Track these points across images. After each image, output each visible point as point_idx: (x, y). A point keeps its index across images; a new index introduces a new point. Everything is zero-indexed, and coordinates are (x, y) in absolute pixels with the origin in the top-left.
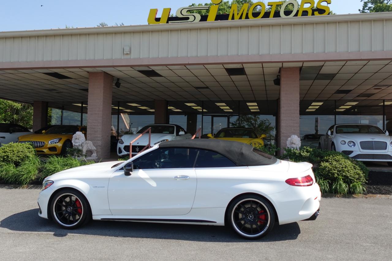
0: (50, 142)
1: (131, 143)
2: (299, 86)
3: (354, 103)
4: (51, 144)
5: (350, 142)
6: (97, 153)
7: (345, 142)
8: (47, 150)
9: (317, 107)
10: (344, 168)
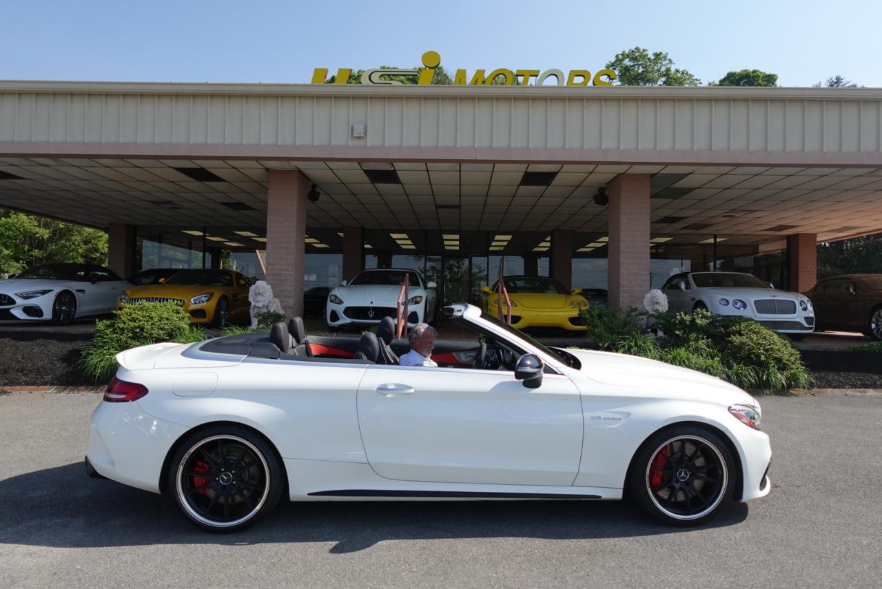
0: (194, 300)
2: (648, 209)
4: (195, 303)
5: (735, 302)
7: (727, 301)
10: (772, 346)
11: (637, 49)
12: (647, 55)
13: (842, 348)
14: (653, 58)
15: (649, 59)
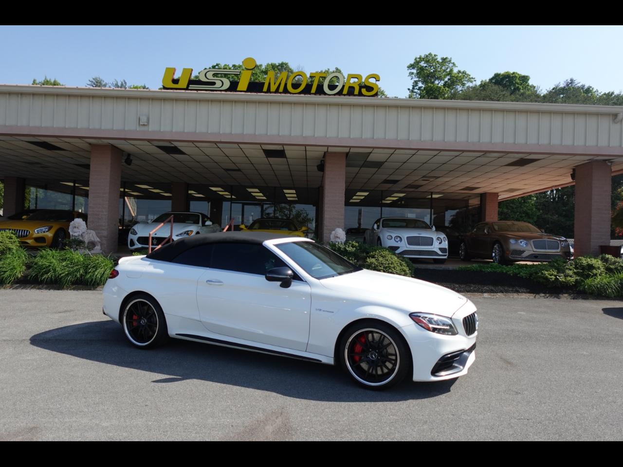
0: (37, 231)
1: (151, 233)
2: (345, 173)
3: (402, 195)
4: (38, 233)
5: (397, 237)
6: (101, 245)
7: (391, 236)
8: (32, 240)
9: (363, 198)
10: (390, 265)
11: (430, 54)
12: (436, 59)
13: (455, 268)
14: (441, 61)
15: (438, 62)
